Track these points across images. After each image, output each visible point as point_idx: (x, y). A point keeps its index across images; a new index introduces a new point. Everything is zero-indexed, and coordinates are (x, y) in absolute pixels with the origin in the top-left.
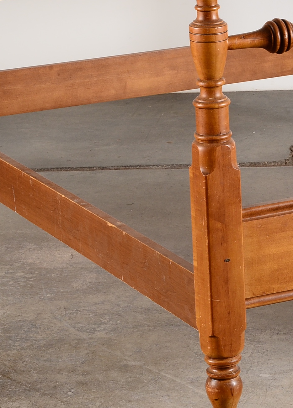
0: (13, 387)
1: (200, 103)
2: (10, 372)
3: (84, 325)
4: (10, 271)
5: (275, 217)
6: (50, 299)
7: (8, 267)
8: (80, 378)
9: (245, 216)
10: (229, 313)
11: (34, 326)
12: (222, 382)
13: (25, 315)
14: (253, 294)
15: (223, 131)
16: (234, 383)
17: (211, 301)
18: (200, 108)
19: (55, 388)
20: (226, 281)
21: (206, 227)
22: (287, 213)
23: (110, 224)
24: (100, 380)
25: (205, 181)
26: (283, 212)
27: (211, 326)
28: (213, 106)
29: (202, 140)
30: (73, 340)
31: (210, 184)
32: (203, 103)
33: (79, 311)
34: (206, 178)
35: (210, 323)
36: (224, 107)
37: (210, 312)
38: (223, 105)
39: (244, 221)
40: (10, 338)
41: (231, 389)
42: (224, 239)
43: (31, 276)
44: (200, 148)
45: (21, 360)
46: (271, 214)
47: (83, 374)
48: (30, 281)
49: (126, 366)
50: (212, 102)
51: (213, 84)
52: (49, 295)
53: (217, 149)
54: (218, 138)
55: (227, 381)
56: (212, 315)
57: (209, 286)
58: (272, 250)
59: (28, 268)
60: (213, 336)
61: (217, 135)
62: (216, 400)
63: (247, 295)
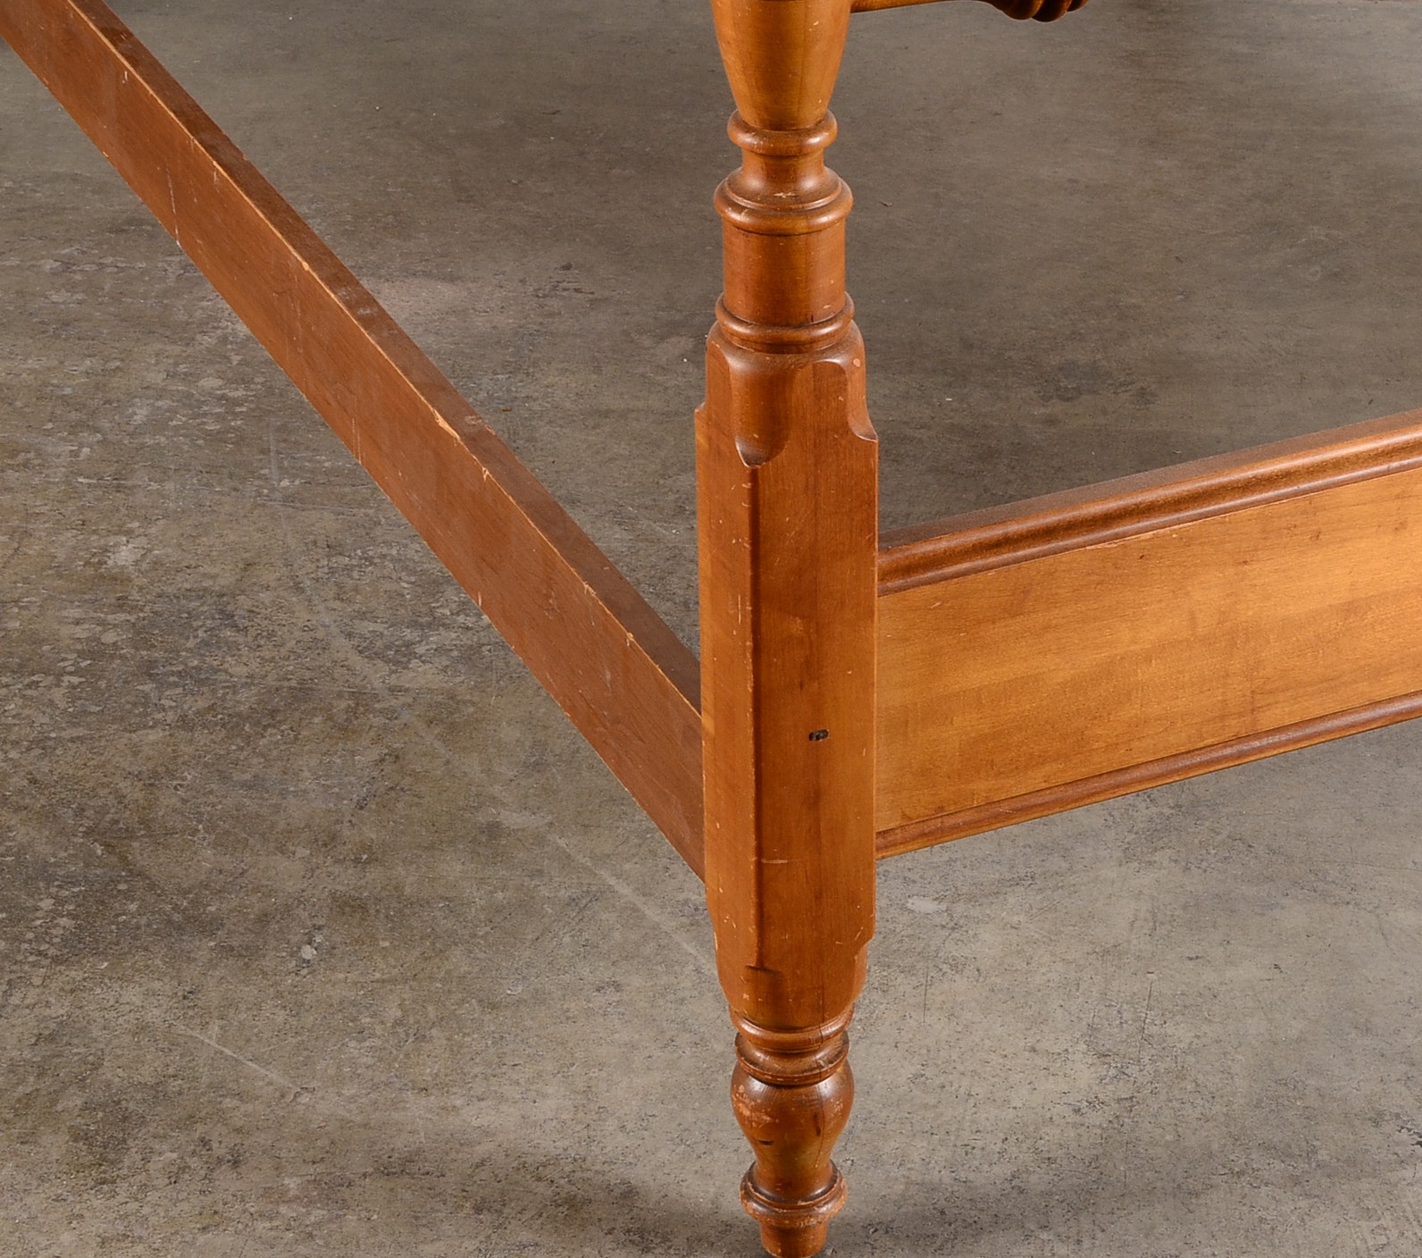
0: (133, 907)
1: (739, 209)
2: (130, 834)
3: (379, 627)
4: (182, 368)
5: (991, 573)
6: (289, 499)
7: (177, 349)
8: (346, 880)
9: (886, 575)
10: (818, 896)
11: (228, 617)
12: (785, 1092)
13: (206, 569)
14: (904, 816)
15: (824, 308)
16: (826, 1087)
17: (759, 865)
18: (738, 226)
19: (264, 919)
20: (814, 799)
21: (749, 634)
22: (1033, 557)
23: (442, 423)
24: (408, 891)
25: (747, 486)
26: (1020, 553)
27: (754, 940)
28: (785, 224)
29: (745, 340)
30: (340, 695)
31: (766, 492)
32: (751, 212)
33: (370, 560)
34: (754, 477)
35: (752, 930)
36: (831, 224)
37: (753, 897)
38: (824, 219)
39: (883, 593)
40: (148, 670)
41: (815, 1117)
42: (811, 669)
43: (240, 393)
44: (736, 364)
45: (173, 777)
46: (979, 562)
47: (357, 861)
48: (236, 415)
49: (493, 830)
50: (785, 210)
51: (791, 143)
52: (285, 483)
53: (799, 375)
54: (804, 335)
55: (802, 1090)
56: (760, 906)
57: (752, 816)
58: (977, 675)
59: (236, 359)
60: (760, 967)
61: (800, 326)
62: (766, 1143)
63: (884, 818)
